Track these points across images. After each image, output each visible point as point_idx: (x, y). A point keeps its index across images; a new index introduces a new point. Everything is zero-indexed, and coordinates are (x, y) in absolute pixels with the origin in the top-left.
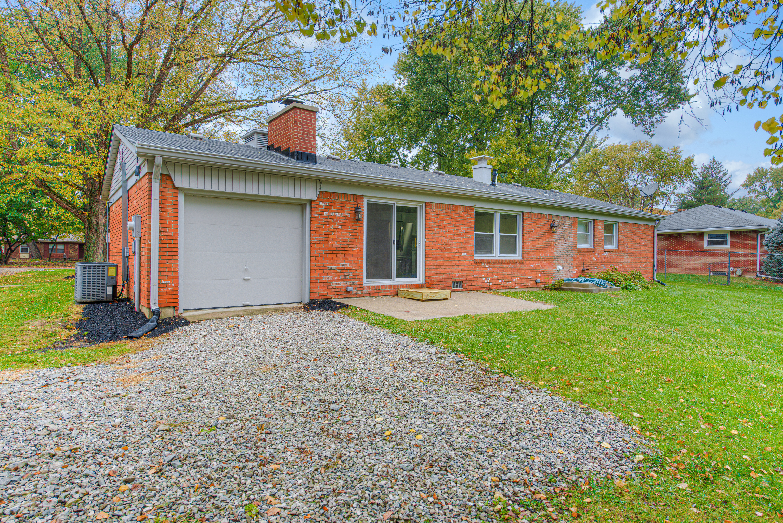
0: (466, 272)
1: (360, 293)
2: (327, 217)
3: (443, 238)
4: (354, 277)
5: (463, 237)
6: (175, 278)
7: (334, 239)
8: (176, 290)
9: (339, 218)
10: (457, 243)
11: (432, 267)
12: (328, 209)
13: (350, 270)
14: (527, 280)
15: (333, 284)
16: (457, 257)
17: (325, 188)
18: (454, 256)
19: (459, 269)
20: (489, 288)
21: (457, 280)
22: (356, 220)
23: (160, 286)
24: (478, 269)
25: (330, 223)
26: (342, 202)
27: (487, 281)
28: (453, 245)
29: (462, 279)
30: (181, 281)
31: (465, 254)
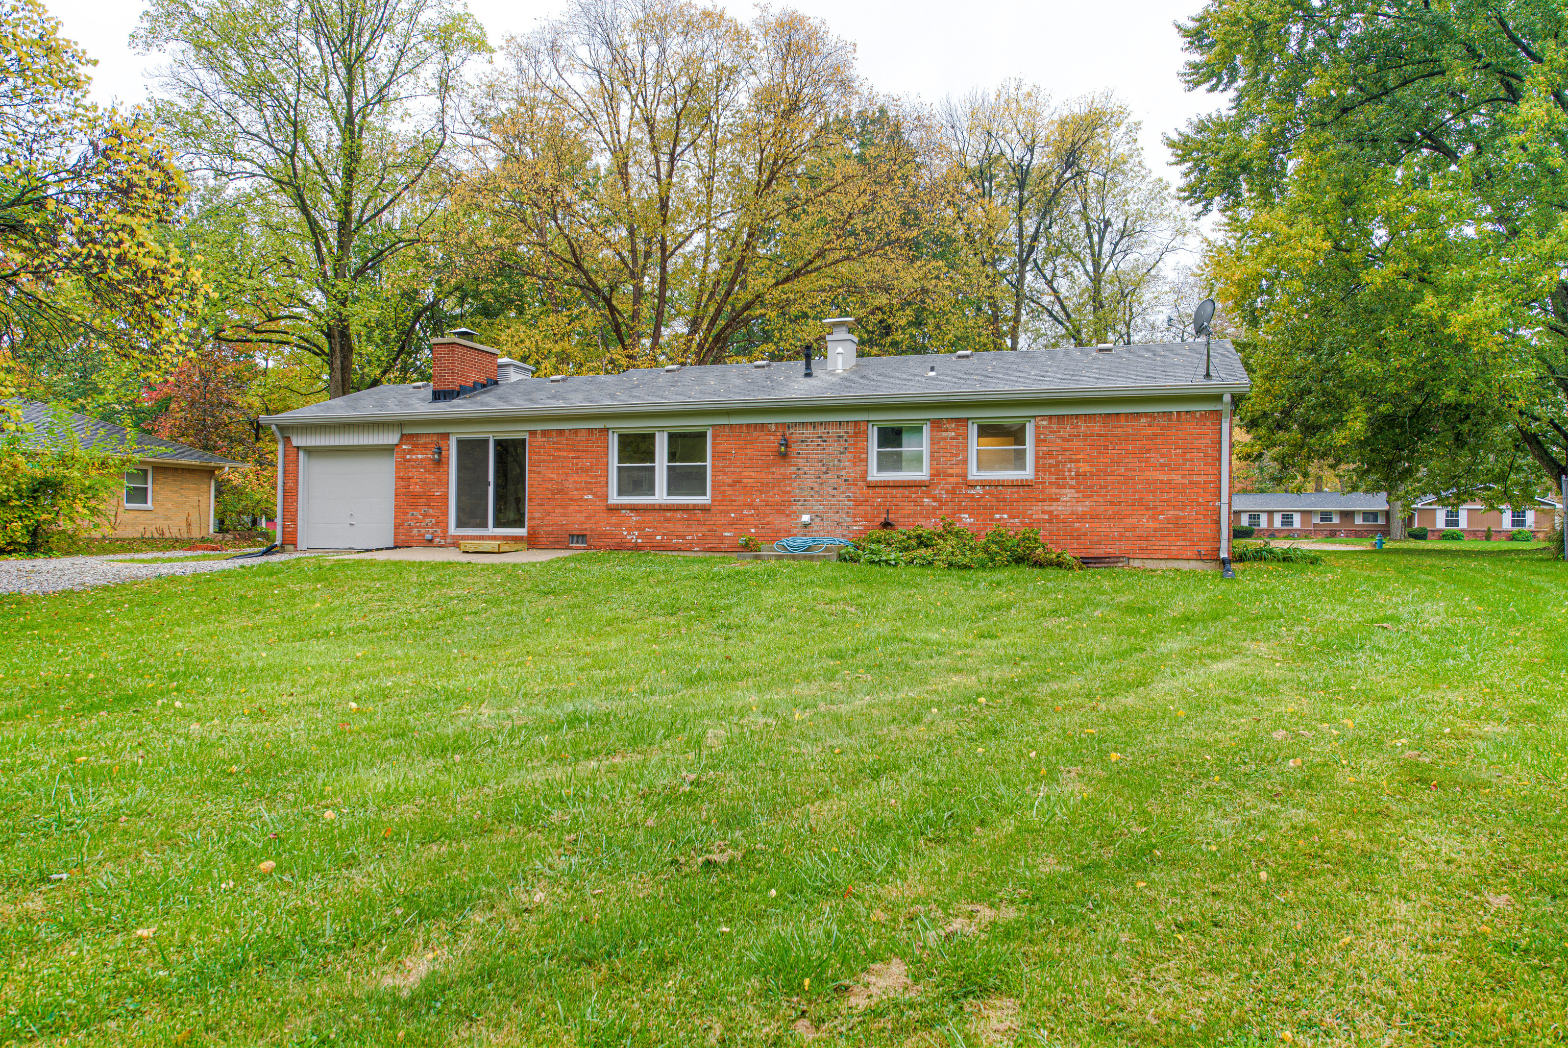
0: (593, 522)
1: (443, 542)
2: (409, 461)
3: (554, 476)
4: (437, 525)
5: (586, 472)
6: (294, 520)
7: (416, 483)
8: (295, 531)
9: (422, 460)
10: (576, 482)
11: (537, 515)
12: (410, 451)
13: (433, 516)
14: (722, 539)
15: (415, 532)
16: (576, 501)
17: (407, 431)
18: (571, 500)
19: (581, 517)
20: (637, 548)
21: (578, 532)
22: (440, 462)
23: (284, 527)
24: (614, 519)
25: (413, 466)
26: (426, 443)
27: (633, 537)
28: (569, 484)
29: (584, 532)
30: (300, 523)
31: (590, 497)
